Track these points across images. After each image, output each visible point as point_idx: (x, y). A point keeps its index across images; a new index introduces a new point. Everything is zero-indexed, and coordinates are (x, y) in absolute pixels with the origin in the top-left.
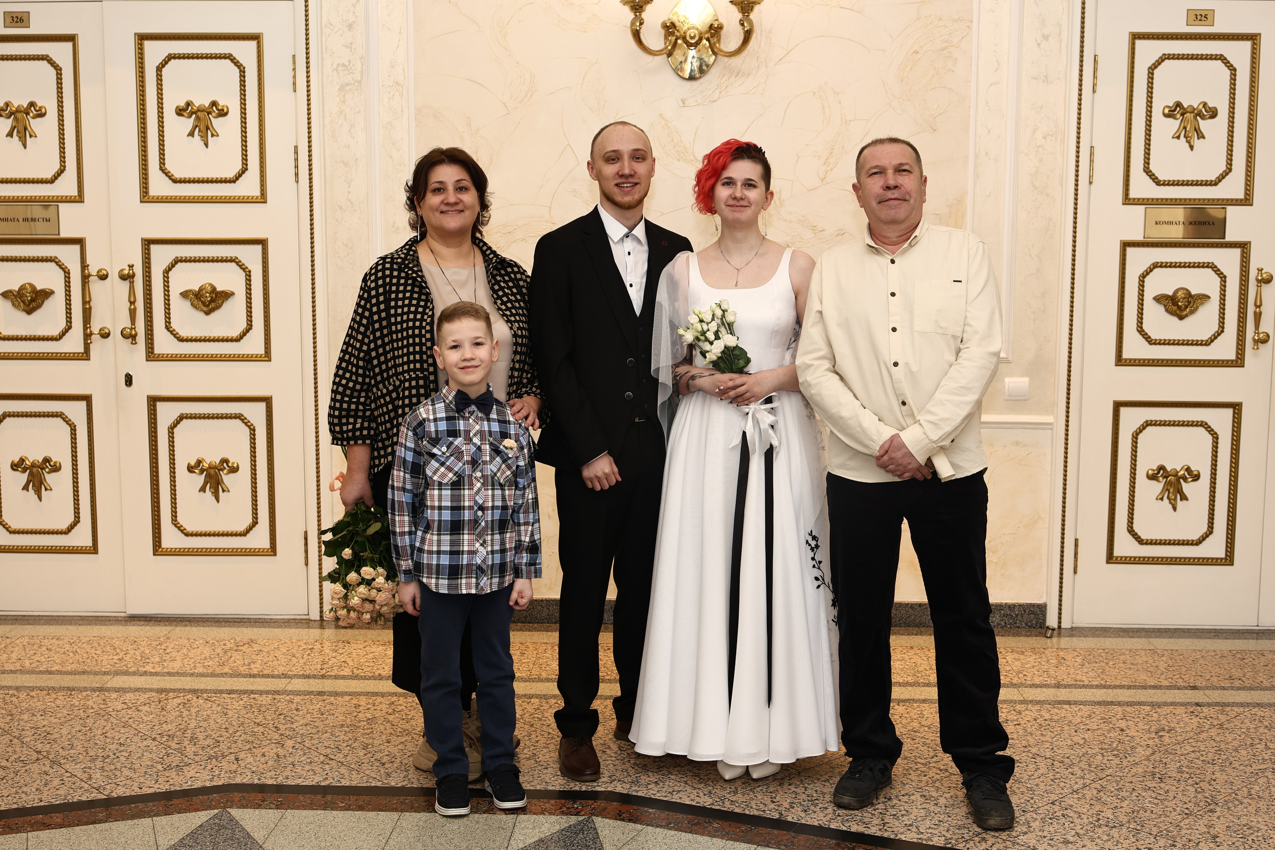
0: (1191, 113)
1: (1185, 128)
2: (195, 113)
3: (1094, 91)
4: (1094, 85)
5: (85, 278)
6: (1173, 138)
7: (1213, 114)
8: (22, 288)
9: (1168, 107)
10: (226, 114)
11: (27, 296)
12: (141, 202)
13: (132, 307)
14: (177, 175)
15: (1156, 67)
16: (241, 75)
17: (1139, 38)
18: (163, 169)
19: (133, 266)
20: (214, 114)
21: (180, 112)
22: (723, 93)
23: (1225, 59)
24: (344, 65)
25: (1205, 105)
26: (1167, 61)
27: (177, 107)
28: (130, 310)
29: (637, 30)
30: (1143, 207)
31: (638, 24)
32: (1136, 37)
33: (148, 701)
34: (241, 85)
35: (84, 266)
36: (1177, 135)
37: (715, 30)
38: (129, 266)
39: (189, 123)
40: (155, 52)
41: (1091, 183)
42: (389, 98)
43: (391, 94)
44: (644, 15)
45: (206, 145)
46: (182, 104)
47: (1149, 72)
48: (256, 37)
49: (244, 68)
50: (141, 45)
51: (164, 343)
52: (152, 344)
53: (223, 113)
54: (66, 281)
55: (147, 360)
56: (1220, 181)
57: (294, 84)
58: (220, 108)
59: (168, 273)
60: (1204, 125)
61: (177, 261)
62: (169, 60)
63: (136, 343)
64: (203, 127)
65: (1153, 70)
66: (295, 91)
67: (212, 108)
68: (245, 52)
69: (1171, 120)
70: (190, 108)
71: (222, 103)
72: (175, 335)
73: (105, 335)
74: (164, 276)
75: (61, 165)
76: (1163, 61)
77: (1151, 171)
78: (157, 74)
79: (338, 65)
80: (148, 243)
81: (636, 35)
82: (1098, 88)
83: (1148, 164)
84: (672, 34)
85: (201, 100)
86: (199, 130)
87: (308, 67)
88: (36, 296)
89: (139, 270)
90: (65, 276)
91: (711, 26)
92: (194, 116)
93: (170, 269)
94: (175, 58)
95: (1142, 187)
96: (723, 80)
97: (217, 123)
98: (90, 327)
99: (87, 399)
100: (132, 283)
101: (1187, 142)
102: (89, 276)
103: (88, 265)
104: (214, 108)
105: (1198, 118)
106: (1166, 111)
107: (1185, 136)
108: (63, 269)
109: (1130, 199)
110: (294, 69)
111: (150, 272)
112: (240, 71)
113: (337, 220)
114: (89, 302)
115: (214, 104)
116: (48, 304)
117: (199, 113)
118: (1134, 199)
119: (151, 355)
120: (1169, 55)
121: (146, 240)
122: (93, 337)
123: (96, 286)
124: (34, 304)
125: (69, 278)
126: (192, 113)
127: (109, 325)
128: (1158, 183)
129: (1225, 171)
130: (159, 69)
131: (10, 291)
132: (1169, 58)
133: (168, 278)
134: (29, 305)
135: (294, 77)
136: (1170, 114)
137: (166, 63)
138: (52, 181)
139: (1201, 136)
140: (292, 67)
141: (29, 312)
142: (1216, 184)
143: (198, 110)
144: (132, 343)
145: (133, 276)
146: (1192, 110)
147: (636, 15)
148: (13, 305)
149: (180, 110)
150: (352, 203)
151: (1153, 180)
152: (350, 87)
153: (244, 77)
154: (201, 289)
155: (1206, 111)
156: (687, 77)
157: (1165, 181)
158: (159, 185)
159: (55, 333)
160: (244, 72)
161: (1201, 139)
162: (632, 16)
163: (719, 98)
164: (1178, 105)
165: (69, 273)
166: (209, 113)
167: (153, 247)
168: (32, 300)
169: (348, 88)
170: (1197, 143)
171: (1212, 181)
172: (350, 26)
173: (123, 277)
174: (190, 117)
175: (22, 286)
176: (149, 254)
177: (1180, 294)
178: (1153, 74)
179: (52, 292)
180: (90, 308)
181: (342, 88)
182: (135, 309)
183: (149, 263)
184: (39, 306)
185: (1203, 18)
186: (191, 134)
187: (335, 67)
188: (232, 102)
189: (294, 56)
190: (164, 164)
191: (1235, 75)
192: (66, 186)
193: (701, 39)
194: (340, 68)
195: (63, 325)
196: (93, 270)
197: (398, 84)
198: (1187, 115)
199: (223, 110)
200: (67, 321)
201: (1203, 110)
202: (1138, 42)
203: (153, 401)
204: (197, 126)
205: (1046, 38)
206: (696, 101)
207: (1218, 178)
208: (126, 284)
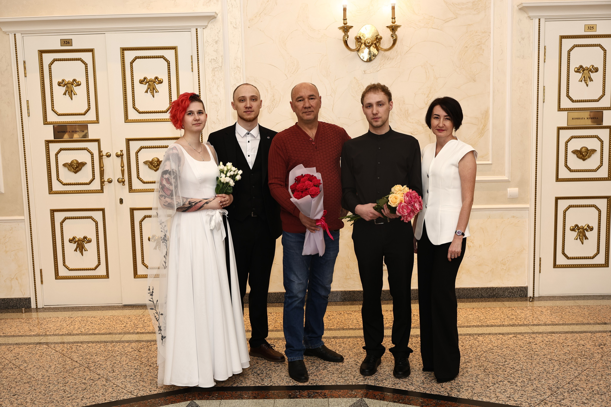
0: (587, 70)
1: (584, 77)
2: (148, 82)
3: (545, 62)
4: (545, 59)
5: (101, 157)
6: (579, 81)
7: (597, 70)
8: (72, 162)
9: (577, 68)
10: (162, 82)
11: (74, 166)
12: (125, 122)
13: (123, 169)
14: (141, 110)
15: (571, 51)
16: (168, 65)
17: (564, 38)
18: (134, 108)
19: (122, 151)
20: (157, 83)
21: (141, 82)
22: (382, 67)
23: (601, 46)
24: (214, 59)
25: (593, 66)
26: (576, 48)
27: (140, 80)
28: (121, 170)
29: (346, 40)
30: (567, 112)
31: (346, 37)
32: (562, 37)
33: (142, 347)
34: (168, 69)
35: (100, 151)
36: (581, 80)
37: (378, 39)
38: (121, 151)
39: (145, 87)
40: (129, 56)
41: (544, 102)
42: (234, 74)
43: (235, 72)
44: (349, 34)
45: (153, 96)
46: (142, 78)
47: (568, 53)
48: (174, 48)
49: (169, 62)
50: (123, 52)
51: (137, 184)
52: (131, 185)
53: (161, 82)
54: (92, 158)
55: (129, 192)
56: (600, 99)
57: (192, 68)
58: (159, 80)
59: (137, 153)
60: (593, 75)
61: (142, 148)
62: (136, 59)
63: (125, 185)
64: (151, 88)
65: (570, 52)
66: (192, 71)
67: (155, 80)
68: (170, 55)
69: (578, 73)
70: (146, 80)
71: (160, 78)
72: (141, 181)
73: (110, 182)
74: (136, 155)
75: (88, 107)
76: (574, 48)
77: (570, 96)
78: (131, 65)
79: (212, 59)
80: (128, 141)
81: (346, 42)
82: (546, 61)
83: (569, 93)
84: (360, 42)
85: (151, 77)
86: (150, 90)
87: (198, 61)
88: (79, 165)
89: (125, 152)
90: (92, 156)
91: (377, 38)
92: (147, 84)
93: (139, 152)
94: (138, 58)
95: (566, 103)
96: (382, 62)
97: (158, 86)
98: (104, 178)
99: (103, 210)
100: (122, 158)
101: (585, 83)
102: (103, 156)
103: (102, 151)
104: (156, 80)
105: (590, 72)
106: (576, 70)
107: (584, 80)
108: (90, 153)
109: (561, 109)
110: (192, 62)
111: (129, 153)
112: (168, 63)
113: (212, 128)
114: (103, 167)
115: (156, 78)
116: (84, 169)
117: (150, 82)
118: (563, 109)
119: (131, 190)
120: (577, 45)
121: (127, 139)
122: (105, 183)
123: (105, 160)
124: (77, 169)
125: (93, 157)
126: (147, 82)
127: (112, 177)
128: (573, 101)
129: (602, 95)
130: (132, 63)
131: (67, 163)
132: (576, 47)
133: (138, 155)
134: (75, 169)
135: (192, 65)
136: (578, 71)
137: (135, 60)
138: (84, 114)
139: (591, 80)
140: (191, 61)
141: (76, 173)
142: (598, 101)
143: (149, 81)
144: (123, 185)
145: (122, 155)
146: (588, 69)
147: (345, 34)
148: (68, 169)
149: (141, 81)
150: (219, 120)
151: (571, 100)
152: (217, 69)
153: (170, 66)
154: (153, 160)
155: (593, 69)
156: (366, 60)
157: (576, 100)
158: (133, 115)
159: (88, 181)
160: (169, 64)
161: (591, 82)
162: (343, 34)
163: (380, 69)
164: (581, 67)
165: (93, 155)
166: (154, 82)
167: (131, 142)
168: (77, 167)
169: (216, 69)
170: (589, 83)
171: (596, 100)
172: (216, 42)
173: (118, 156)
174: (146, 84)
175: (72, 161)
176: (129, 145)
177: (583, 150)
178: (570, 53)
179: (86, 163)
180: (103, 170)
181: (213, 70)
182: (124, 170)
183: (129, 149)
184: (80, 170)
185: (592, 28)
186: (147, 92)
187: (210, 60)
188: (164, 77)
189: (192, 56)
190: (135, 105)
191: (606, 53)
192: (91, 116)
193: (372, 44)
194: (212, 61)
195: (91, 178)
196: (104, 153)
197: (238, 67)
198: (585, 71)
199: (161, 81)
200: (93, 176)
201: (592, 69)
202: (563, 40)
203: (132, 210)
204: (149, 88)
205: (523, 39)
206: (370, 71)
207: (599, 98)
208: (119, 159)
